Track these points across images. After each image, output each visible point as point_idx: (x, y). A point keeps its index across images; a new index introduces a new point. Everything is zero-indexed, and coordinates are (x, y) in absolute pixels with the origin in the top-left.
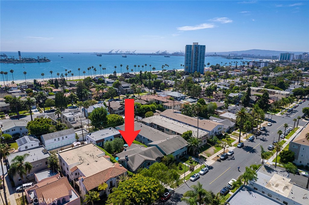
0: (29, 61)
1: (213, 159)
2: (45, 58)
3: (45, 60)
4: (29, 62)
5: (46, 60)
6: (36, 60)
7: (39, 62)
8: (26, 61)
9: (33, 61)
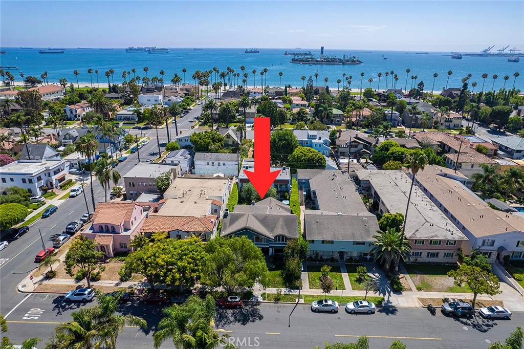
0: (330, 62)
1: (422, 300)
2: (354, 57)
3: (353, 61)
4: (330, 64)
5: (355, 62)
6: (340, 61)
7: (343, 64)
8: (327, 62)
9: (337, 62)
